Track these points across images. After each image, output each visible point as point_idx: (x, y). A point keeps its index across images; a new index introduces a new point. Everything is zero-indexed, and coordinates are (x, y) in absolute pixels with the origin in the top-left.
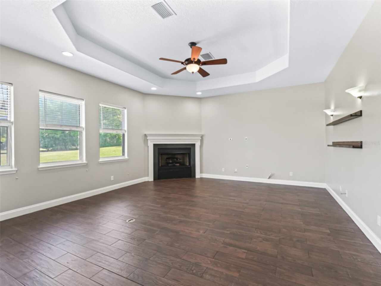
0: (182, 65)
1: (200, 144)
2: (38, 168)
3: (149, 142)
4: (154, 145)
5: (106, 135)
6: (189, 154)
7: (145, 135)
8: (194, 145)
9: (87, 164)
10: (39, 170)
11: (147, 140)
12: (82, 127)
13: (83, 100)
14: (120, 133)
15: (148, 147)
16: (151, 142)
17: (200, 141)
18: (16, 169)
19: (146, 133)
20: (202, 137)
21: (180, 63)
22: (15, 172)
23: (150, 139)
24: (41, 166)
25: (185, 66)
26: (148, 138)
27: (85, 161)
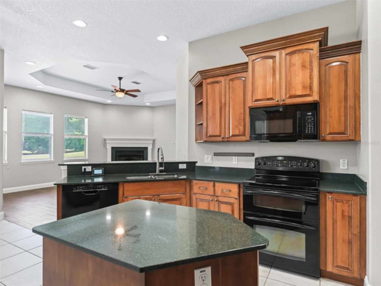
0: (112, 93)
1: (151, 148)
2: (21, 163)
3: (108, 145)
4: (112, 148)
5: (70, 139)
6: (142, 156)
7: (105, 140)
8: (146, 148)
9: (54, 161)
10: (22, 163)
11: (106, 143)
12: (51, 134)
13: (52, 114)
14: (82, 137)
15: (107, 149)
16: (109, 145)
17: (151, 145)
18: (8, 162)
19: (105, 138)
20: (154, 141)
21: (111, 92)
22: (7, 164)
23: (109, 143)
24: (22, 161)
25: (114, 94)
26: (107, 142)
27: (52, 159)
